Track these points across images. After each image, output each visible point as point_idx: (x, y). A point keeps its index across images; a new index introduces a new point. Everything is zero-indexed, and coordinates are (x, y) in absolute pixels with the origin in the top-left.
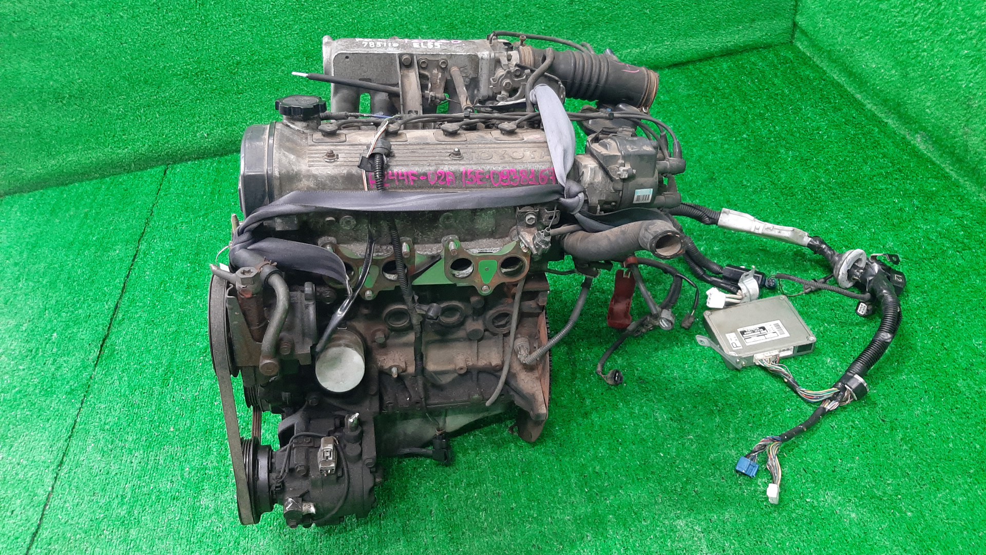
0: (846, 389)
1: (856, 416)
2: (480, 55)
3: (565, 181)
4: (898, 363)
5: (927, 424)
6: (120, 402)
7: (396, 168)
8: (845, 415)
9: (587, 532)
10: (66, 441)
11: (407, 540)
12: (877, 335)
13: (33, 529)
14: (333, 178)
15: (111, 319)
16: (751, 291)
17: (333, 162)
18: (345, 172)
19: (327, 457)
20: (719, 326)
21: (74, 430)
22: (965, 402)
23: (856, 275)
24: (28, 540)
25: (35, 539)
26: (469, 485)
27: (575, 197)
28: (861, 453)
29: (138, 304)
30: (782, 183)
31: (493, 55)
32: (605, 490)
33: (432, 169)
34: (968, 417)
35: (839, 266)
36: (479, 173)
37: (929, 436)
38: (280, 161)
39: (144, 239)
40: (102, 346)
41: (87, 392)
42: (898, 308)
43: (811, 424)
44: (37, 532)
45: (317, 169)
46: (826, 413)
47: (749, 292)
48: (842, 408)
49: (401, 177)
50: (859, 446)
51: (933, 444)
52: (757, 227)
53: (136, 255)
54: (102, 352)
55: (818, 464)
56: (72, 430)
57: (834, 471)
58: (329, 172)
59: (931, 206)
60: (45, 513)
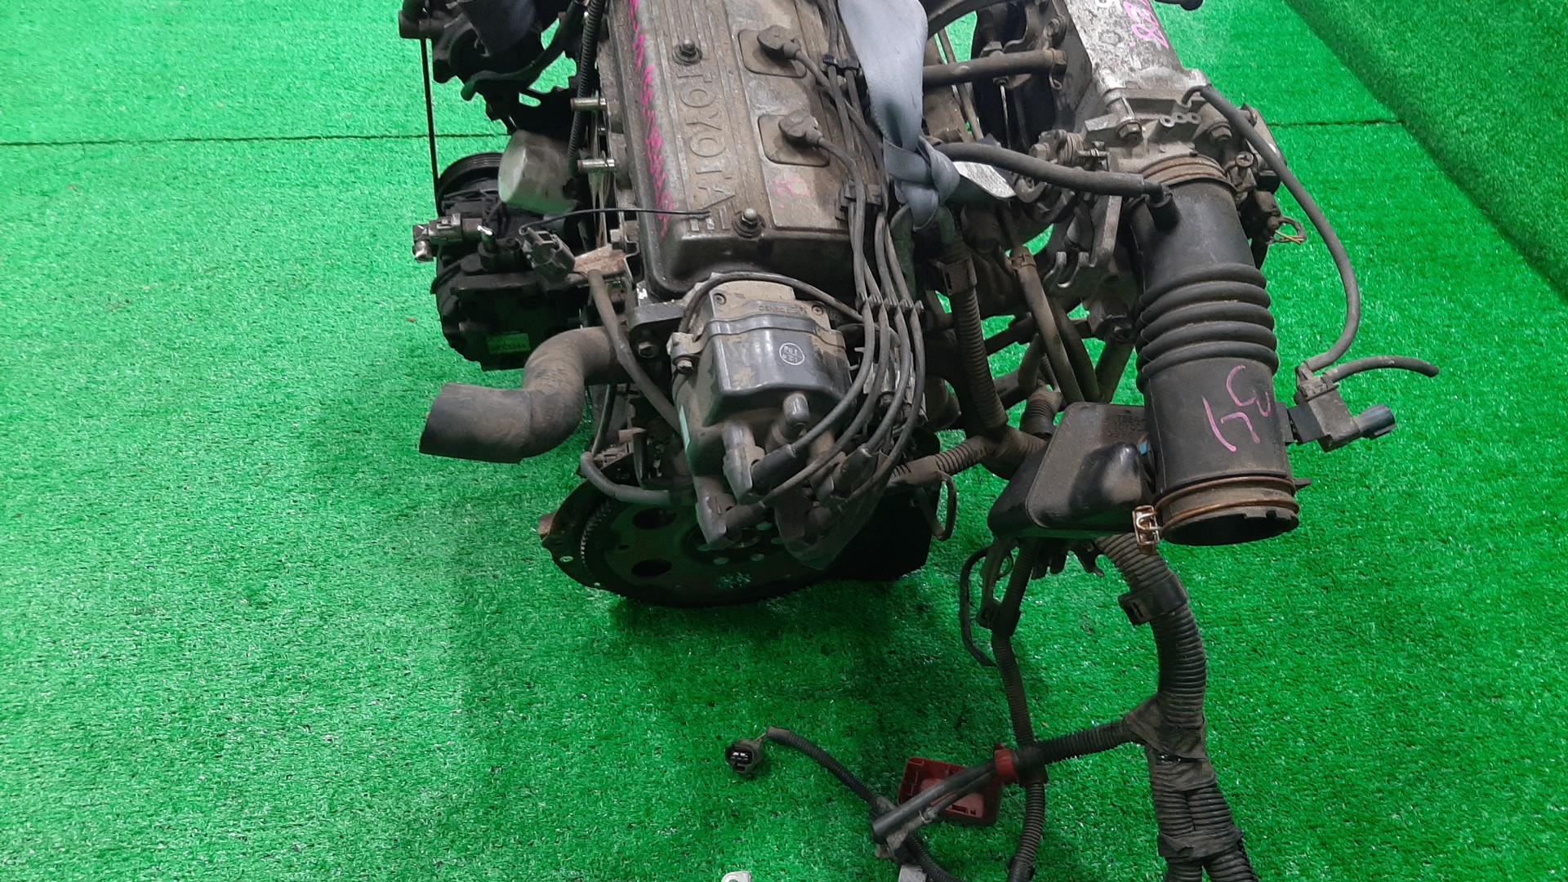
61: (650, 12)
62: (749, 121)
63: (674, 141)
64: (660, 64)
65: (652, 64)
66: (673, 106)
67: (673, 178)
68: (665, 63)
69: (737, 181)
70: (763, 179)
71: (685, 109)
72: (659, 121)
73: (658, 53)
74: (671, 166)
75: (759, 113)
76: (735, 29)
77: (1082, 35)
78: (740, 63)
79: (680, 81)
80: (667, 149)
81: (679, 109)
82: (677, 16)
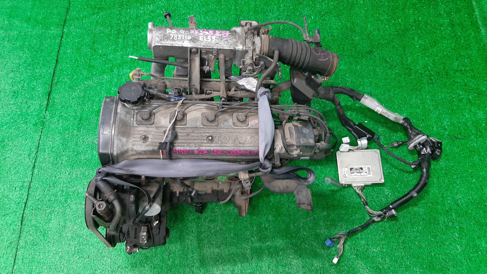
0: (386, 214)
1: (387, 225)
2: (237, 48)
3: (263, 160)
4: (418, 200)
5: (416, 237)
6: (59, 136)
7: (178, 148)
8: (382, 223)
9: (255, 256)
10: (35, 154)
11: (181, 243)
12: (411, 191)
13: (25, 201)
14: (145, 152)
15: (52, 81)
16: (363, 146)
17: (145, 142)
18: (151, 149)
19: (143, 239)
20: (341, 162)
21: (39, 148)
22: (438, 229)
23: (418, 148)
24: (24, 205)
25: (26, 205)
26: (210, 220)
27: (267, 169)
28: (381, 245)
29: (64, 73)
30: (407, 64)
31: (244, 48)
32: (268, 237)
33: (196, 148)
34: (436, 238)
35: (411, 142)
36: (221, 151)
37: (414, 244)
38: (117, 145)
39: (66, 26)
40: (48, 98)
41: (43, 126)
42: (427, 180)
43: (365, 226)
44: (27, 202)
45: (137, 147)
46: (374, 221)
47: (362, 146)
48: (382, 220)
49: (180, 152)
50: (382, 241)
51: (414, 248)
52: (379, 110)
53: (62, 36)
54: (49, 102)
55: (361, 246)
56: (38, 148)
57: (366, 251)
58: (143, 149)
59: (477, 102)
60: (29, 192)
61: (192, 146)
62: (235, 128)
63: (240, 146)
64: (213, 146)
65: (212, 148)
66: (228, 145)
67: (251, 148)
68: (213, 145)
69: (254, 134)
70: (254, 128)
71: (229, 142)
72: (232, 149)
73: (208, 146)
74: (247, 148)
75: (232, 126)
76: (202, 126)
77: (224, 48)
78: (215, 127)
79: (220, 142)
80: (241, 149)
81: (229, 144)
82: (195, 140)
